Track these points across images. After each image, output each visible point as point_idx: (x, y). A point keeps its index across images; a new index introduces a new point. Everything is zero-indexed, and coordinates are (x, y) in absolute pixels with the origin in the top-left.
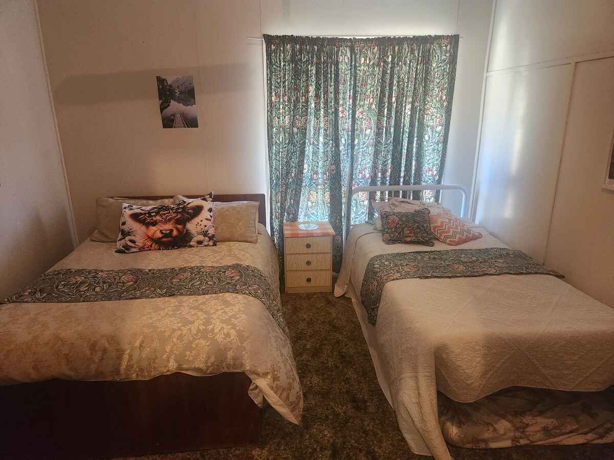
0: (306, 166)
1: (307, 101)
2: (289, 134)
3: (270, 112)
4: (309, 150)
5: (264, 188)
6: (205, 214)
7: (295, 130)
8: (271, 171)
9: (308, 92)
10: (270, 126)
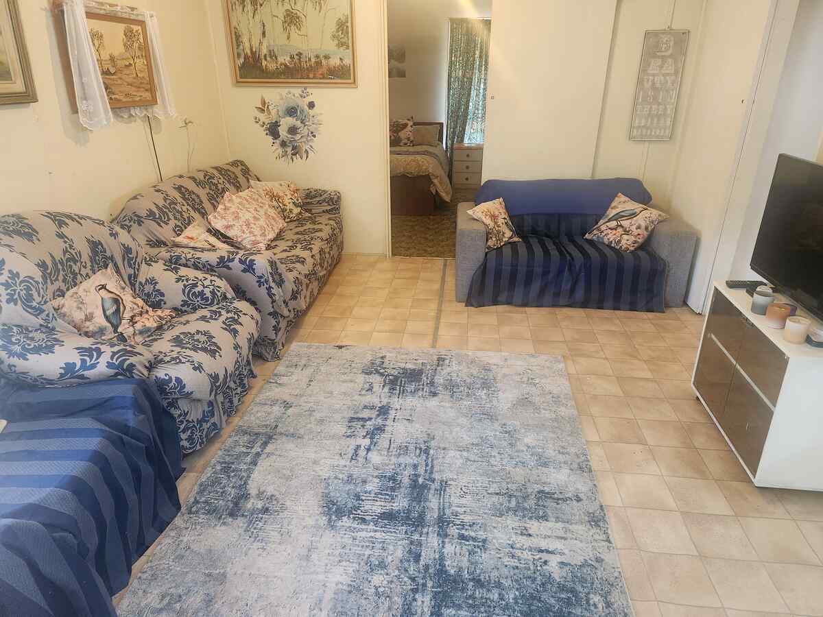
0: (471, 104)
1: (474, 60)
2: (461, 82)
3: (450, 67)
4: (473, 93)
5: (443, 119)
6: (409, 128)
7: (465, 80)
8: (448, 107)
9: (475, 54)
10: (450, 76)
